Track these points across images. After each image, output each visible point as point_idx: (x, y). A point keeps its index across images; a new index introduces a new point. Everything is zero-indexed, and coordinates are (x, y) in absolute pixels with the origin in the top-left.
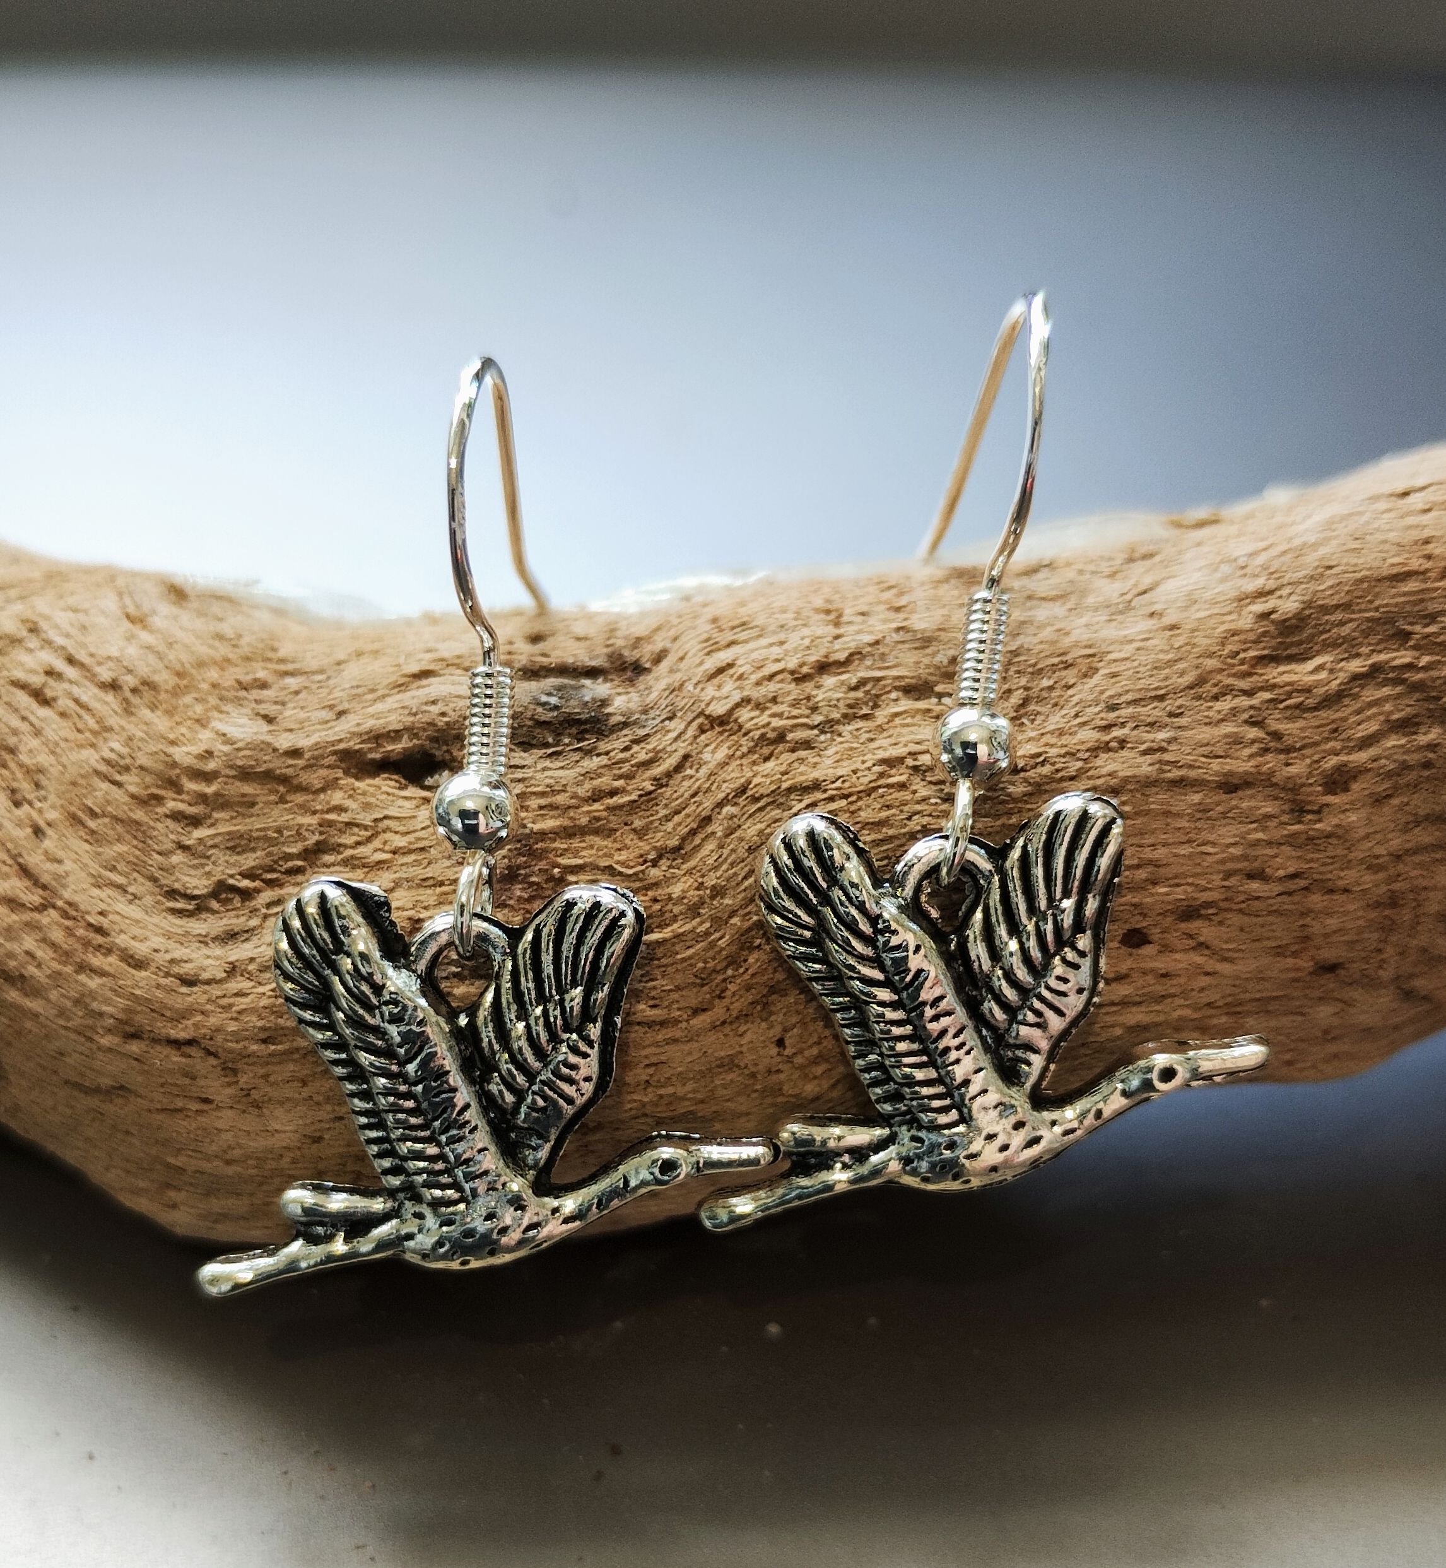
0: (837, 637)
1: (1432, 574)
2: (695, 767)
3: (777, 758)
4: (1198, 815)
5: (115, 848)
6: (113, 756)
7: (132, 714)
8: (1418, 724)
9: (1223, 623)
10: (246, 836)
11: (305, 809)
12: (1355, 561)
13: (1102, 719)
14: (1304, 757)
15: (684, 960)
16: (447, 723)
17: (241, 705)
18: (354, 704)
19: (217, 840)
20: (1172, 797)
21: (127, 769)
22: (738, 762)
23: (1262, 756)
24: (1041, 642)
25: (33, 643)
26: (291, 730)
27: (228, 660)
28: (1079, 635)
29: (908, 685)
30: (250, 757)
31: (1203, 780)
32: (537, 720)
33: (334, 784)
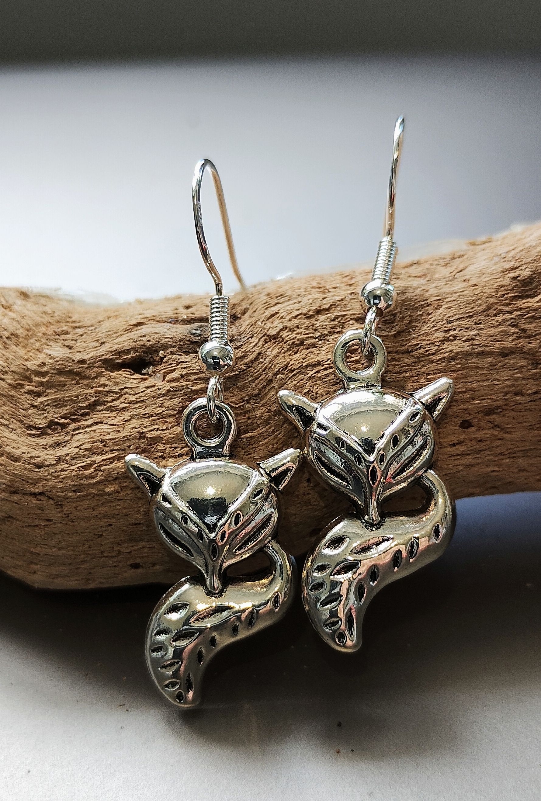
0: (324, 298)
2: (264, 358)
3: (300, 352)
4: (491, 368)
5: (3, 408)
7: (8, 348)
9: (497, 282)
10: (62, 400)
11: (88, 386)
13: (445, 327)
14: (537, 340)
15: (263, 445)
16: (151, 345)
17: (56, 342)
18: (108, 339)
19: (49, 402)
20: (478, 360)
21: (6, 373)
22: (283, 355)
23: (517, 340)
24: (416, 295)
26: (80, 352)
27: (49, 323)
28: (433, 291)
29: (357, 317)
30: (62, 364)
31: (493, 351)
32: (191, 341)
33: (101, 374)
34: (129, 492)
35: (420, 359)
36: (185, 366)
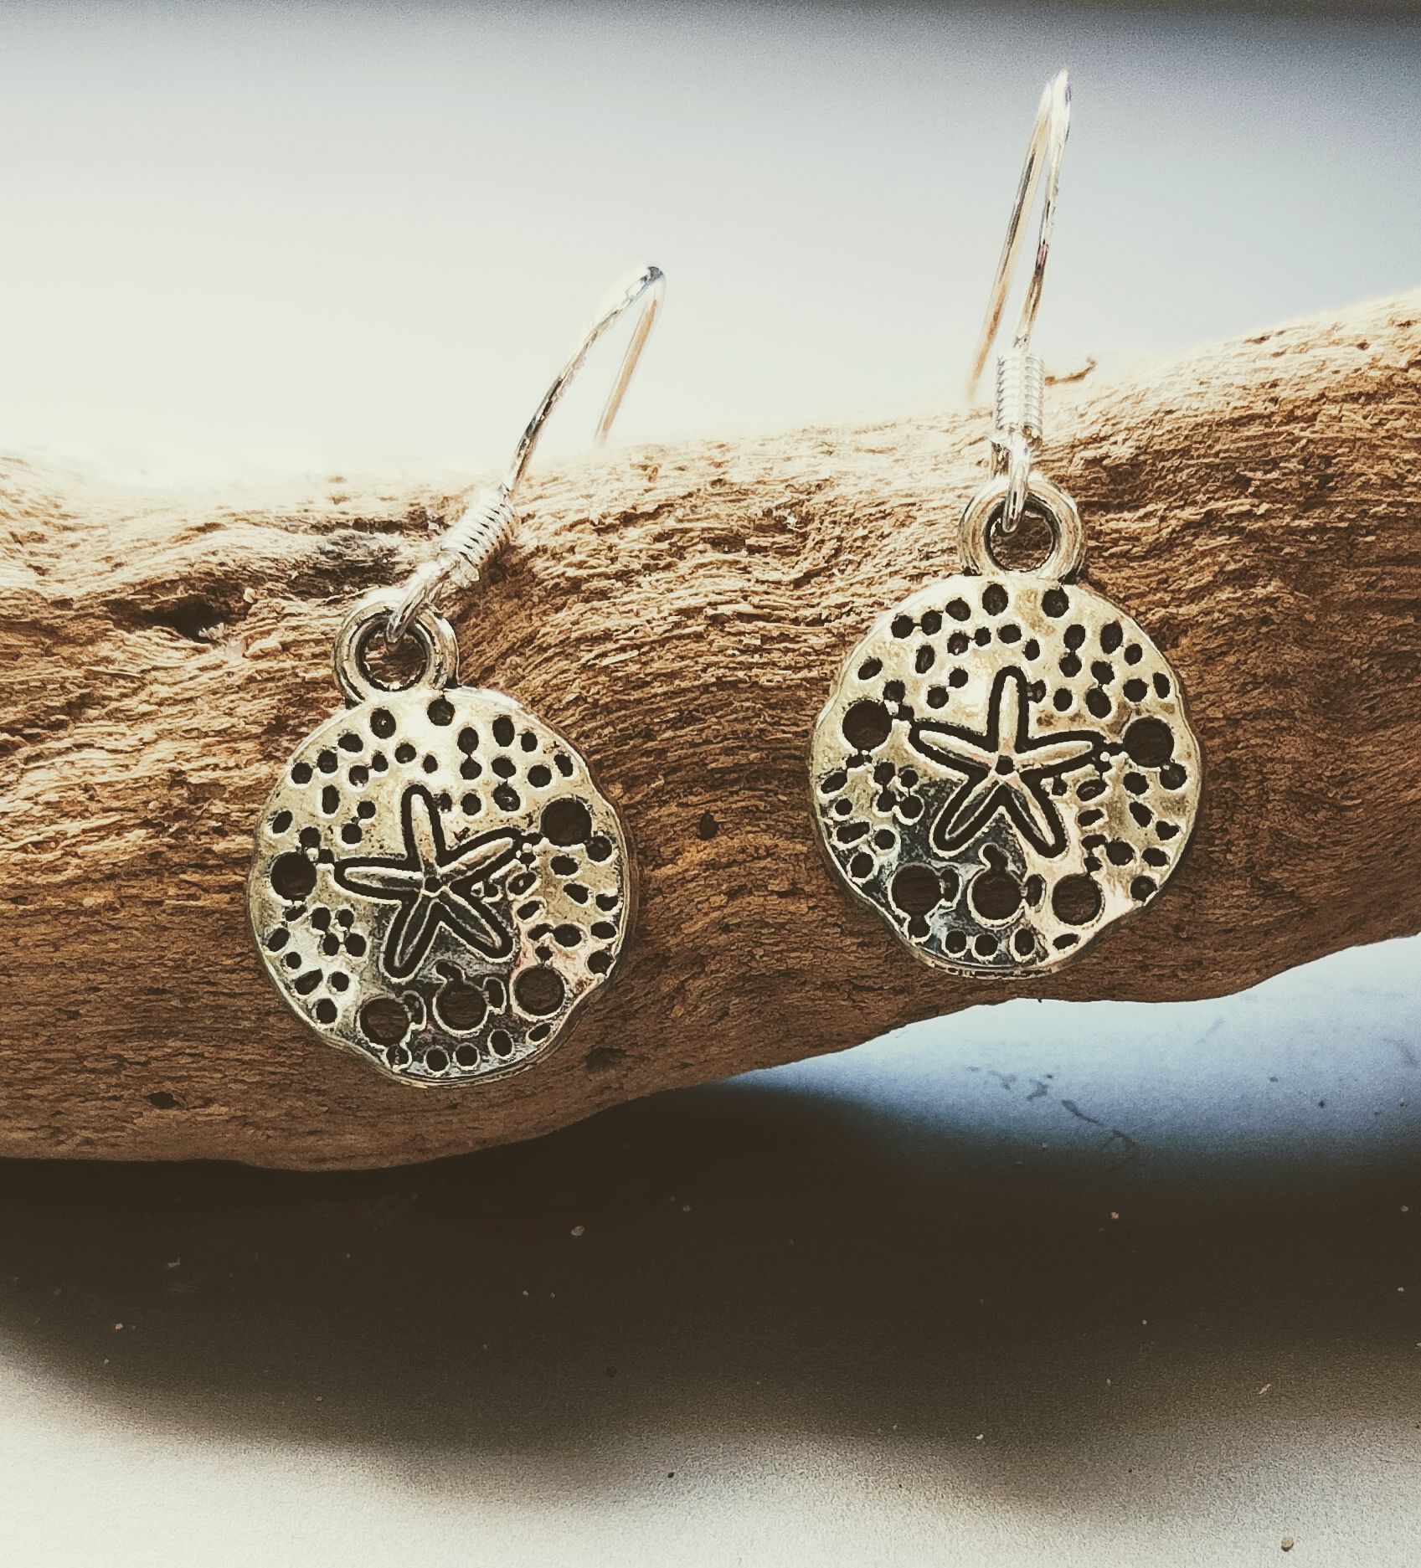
0: (646, 491)
1: (1278, 418)
2: (482, 615)
3: (570, 608)
8: (1256, 577)
10: (8, 689)
11: (71, 661)
12: (1194, 406)
13: (915, 567)
16: (226, 573)
17: (13, 557)
18: (132, 556)
24: (861, 493)
26: (62, 581)
28: (901, 483)
29: (718, 537)
30: (16, 606)
32: (319, 569)
33: (103, 635)
34: (139, 911)
35: (847, 639)
36: (296, 624)
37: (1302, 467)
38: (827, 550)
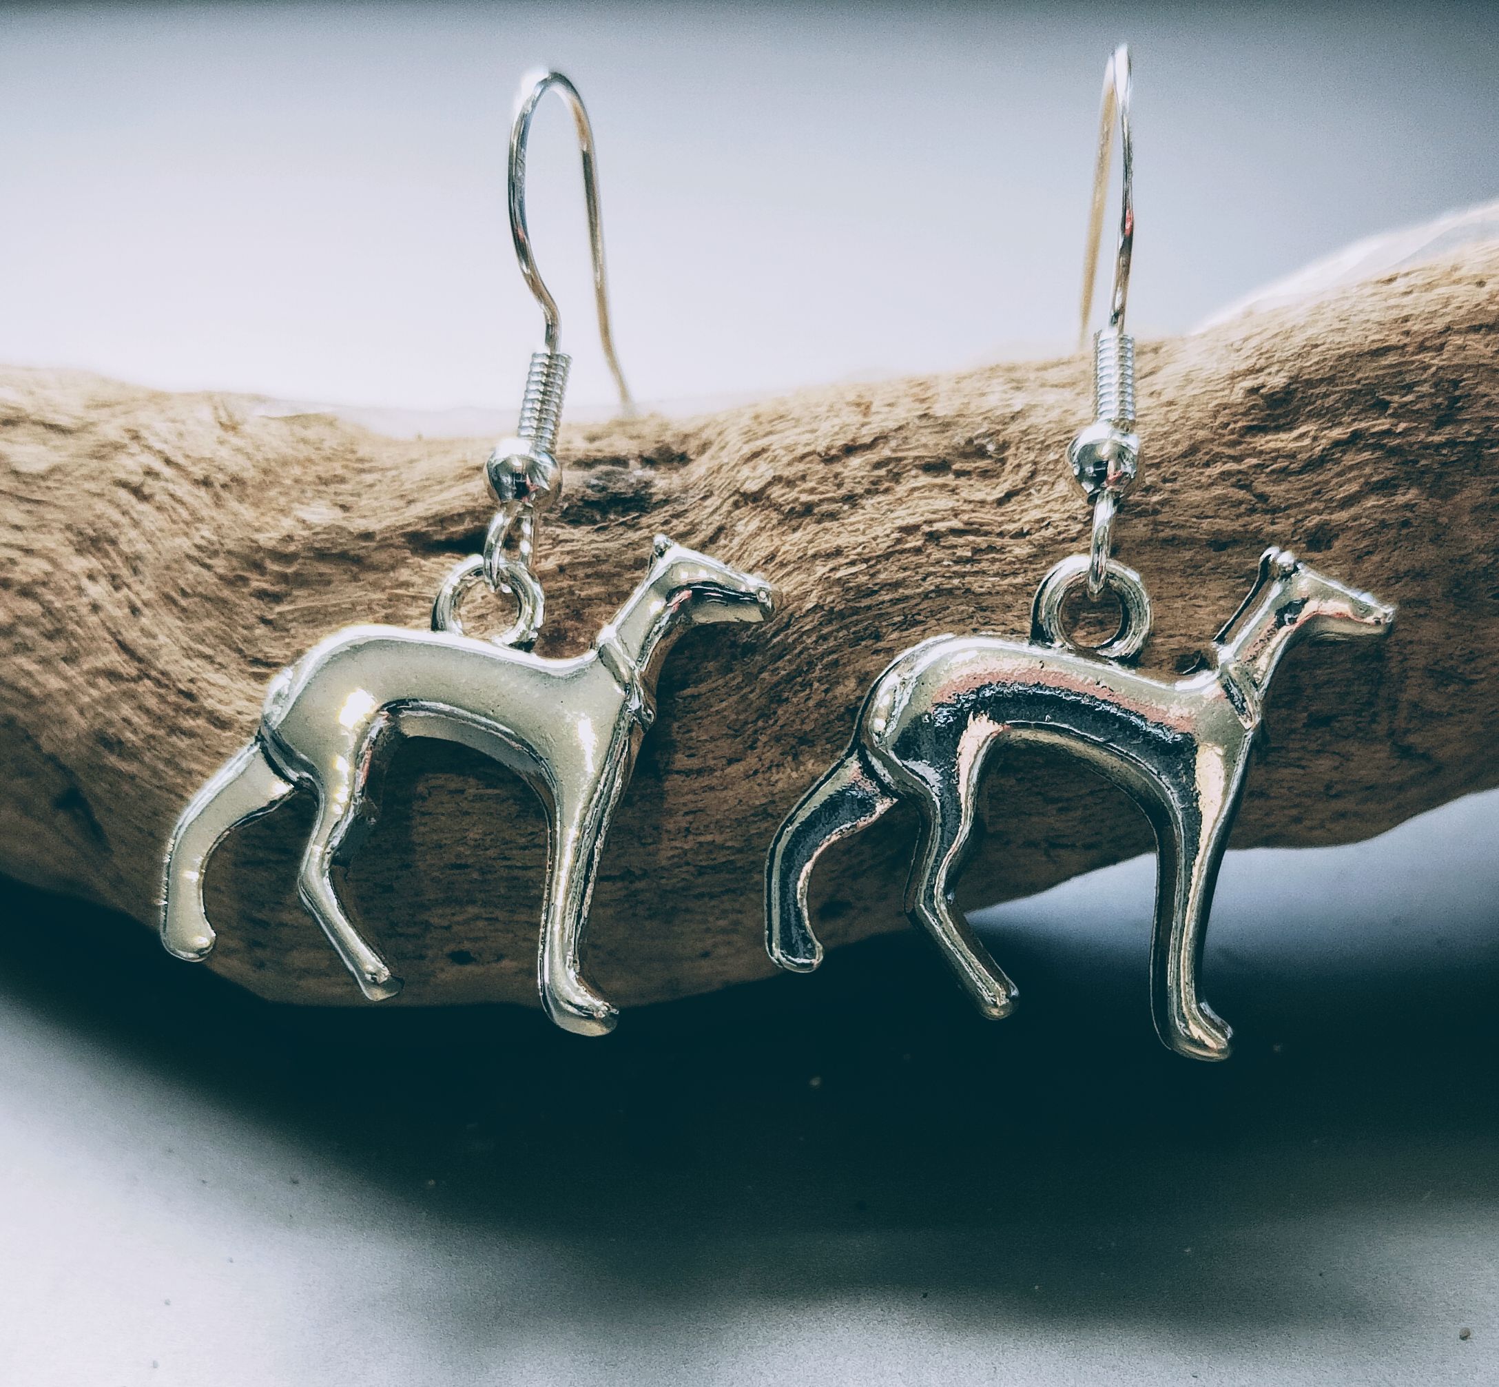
1: (1410, 349)
3: (805, 529)
4: (1189, 571)
5: (204, 623)
6: (203, 543)
7: (222, 506)
8: (1396, 486)
9: (1217, 398)
10: (322, 612)
11: (376, 586)
12: (1338, 340)
14: (1289, 517)
15: (718, 712)
17: (321, 497)
18: (423, 494)
19: (297, 614)
21: (216, 553)
22: (769, 533)
23: (1249, 516)
24: (1050, 422)
25: (134, 448)
26: (365, 517)
27: (310, 460)
29: (928, 464)
30: (327, 540)
31: (1194, 539)
32: (587, 501)
33: (402, 562)
34: (445, 798)
35: (1046, 549)
36: (570, 548)
37: (1433, 390)
38: (1024, 472)
